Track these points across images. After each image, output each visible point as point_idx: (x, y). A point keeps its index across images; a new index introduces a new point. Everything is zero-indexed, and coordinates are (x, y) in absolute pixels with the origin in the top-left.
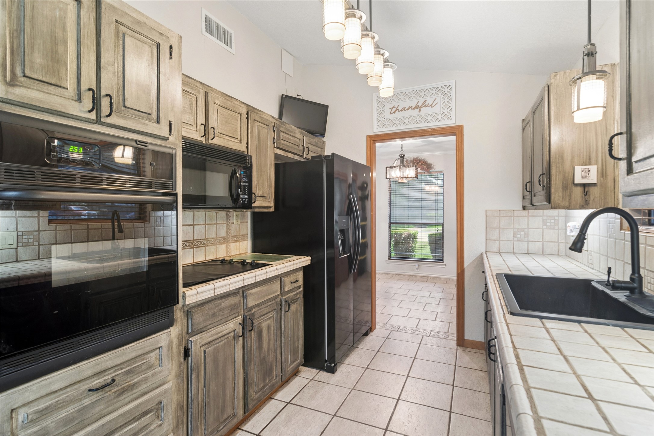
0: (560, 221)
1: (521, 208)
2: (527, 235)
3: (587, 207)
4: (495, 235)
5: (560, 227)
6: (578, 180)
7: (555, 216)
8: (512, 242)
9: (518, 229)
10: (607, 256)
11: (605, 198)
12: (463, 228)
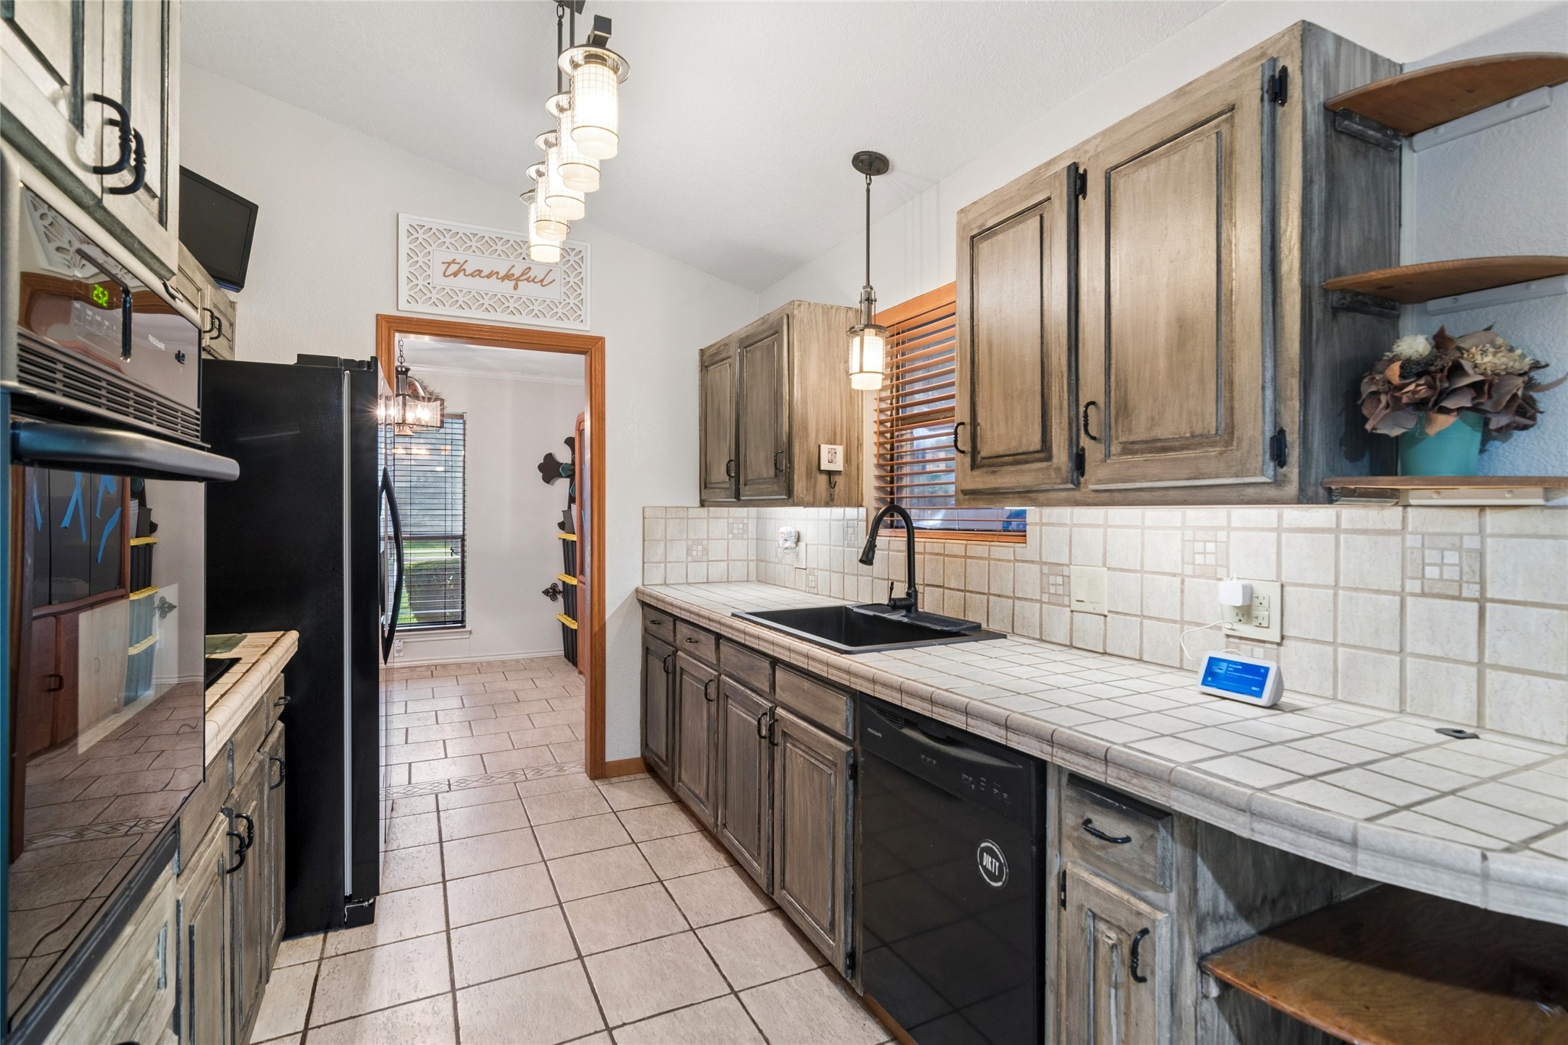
0: (750, 525)
1: (698, 504)
2: (706, 551)
3: (831, 503)
4: (657, 552)
5: (750, 537)
6: (825, 466)
7: (743, 518)
8: (684, 564)
9: (693, 540)
10: (843, 573)
11: (850, 492)
12: (604, 543)
